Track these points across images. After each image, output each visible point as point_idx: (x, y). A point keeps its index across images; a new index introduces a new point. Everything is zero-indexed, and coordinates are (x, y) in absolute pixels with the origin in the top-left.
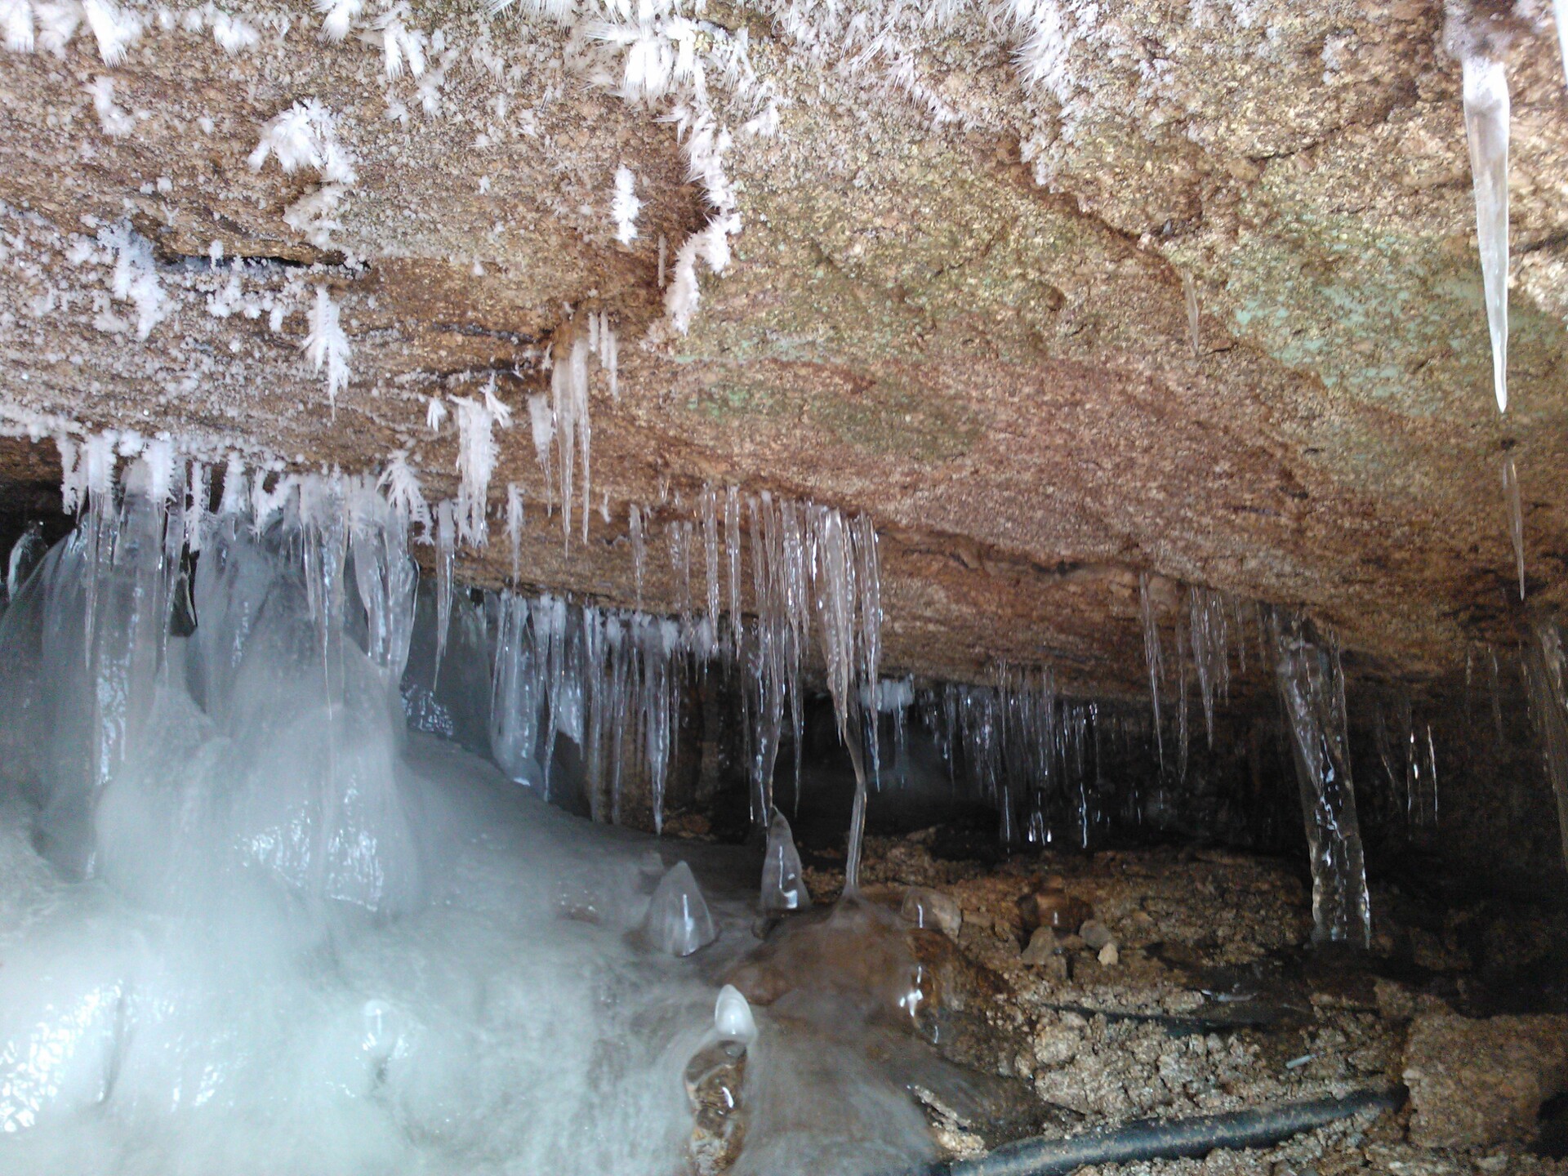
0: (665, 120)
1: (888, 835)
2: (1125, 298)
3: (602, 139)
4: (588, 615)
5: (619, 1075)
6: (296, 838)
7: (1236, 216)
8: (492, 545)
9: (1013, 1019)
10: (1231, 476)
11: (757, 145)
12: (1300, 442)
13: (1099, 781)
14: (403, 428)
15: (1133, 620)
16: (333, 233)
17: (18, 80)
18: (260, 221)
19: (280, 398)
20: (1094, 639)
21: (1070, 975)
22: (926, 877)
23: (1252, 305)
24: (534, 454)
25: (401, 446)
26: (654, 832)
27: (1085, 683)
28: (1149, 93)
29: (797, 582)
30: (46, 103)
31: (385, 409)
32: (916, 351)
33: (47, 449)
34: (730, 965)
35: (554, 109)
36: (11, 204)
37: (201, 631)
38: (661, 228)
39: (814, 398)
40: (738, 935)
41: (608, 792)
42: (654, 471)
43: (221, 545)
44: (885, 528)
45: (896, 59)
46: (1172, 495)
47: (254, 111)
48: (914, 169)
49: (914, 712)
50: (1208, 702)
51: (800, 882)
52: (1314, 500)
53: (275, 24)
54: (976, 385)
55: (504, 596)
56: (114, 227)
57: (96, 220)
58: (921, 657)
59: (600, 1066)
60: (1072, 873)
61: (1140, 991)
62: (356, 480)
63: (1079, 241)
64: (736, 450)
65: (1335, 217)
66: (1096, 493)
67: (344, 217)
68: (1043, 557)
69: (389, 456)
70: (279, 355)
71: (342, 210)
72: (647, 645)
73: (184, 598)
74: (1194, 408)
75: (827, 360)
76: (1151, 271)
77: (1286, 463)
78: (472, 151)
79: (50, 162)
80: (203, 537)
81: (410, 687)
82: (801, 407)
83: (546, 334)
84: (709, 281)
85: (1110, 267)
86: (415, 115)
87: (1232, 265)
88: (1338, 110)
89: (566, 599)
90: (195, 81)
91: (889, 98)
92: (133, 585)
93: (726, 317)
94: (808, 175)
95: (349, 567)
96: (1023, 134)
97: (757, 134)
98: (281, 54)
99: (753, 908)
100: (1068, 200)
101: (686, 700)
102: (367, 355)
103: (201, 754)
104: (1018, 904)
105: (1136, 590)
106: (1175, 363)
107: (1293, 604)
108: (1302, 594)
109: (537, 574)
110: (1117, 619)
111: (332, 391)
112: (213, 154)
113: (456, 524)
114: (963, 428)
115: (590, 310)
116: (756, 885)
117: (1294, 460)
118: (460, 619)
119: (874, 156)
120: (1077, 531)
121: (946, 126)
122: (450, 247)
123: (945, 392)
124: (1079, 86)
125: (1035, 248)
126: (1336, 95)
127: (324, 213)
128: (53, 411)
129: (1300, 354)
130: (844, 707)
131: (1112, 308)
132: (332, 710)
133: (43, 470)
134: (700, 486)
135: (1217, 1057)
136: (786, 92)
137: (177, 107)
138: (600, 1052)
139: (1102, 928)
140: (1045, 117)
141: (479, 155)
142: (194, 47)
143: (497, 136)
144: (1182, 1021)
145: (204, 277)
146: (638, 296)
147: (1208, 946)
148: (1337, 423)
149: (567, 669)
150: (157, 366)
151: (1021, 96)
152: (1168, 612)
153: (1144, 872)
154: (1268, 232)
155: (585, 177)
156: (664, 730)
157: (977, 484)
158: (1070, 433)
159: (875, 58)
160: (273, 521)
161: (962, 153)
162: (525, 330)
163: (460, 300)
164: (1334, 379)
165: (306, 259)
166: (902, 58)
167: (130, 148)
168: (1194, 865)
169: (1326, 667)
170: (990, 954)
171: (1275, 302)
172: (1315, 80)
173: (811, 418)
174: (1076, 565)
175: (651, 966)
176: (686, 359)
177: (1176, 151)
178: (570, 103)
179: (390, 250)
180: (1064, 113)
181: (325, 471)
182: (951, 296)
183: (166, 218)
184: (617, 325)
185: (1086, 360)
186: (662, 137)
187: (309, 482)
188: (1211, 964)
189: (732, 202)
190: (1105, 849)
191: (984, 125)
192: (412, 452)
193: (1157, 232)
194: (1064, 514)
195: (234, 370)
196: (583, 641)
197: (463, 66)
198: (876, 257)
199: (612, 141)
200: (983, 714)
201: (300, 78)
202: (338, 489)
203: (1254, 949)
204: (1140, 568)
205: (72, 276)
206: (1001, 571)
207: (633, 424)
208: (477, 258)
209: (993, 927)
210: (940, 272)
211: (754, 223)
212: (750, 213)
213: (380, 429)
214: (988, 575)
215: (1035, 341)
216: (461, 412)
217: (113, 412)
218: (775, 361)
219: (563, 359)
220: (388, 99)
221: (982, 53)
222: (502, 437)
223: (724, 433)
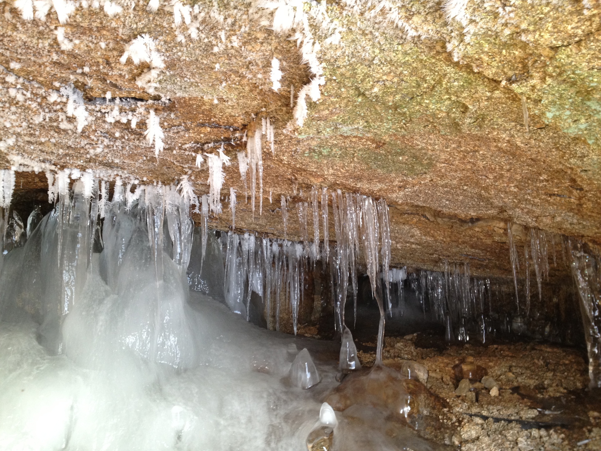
0: (292, 39)
1: (396, 337)
2: (496, 107)
3: (266, 47)
4: (264, 242)
5: (279, 440)
6: (144, 337)
7: (544, 72)
8: (224, 213)
9: (452, 420)
10: (547, 181)
11: (331, 48)
12: (579, 167)
13: (491, 313)
14: (186, 166)
15: (505, 243)
16: (156, 88)
17: (27, 30)
18: (126, 83)
19: (136, 155)
20: (488, 251)
21: (477, 400)
22: (412, 356)
23: (553, 110)
24: (240, 176)
25: (186, 173)
26: (293, 334)
27: (484, 270)
28: (503, 21)
29: (353, 229)
30: (38, 39)
31: (179, 159)
32: (403, 130)
33: (42, 176)
34: (327, 393)
35: (246, 35)
36: (25, 78)
37: (105, 251)
38: (292, 82)
39: (359, 150)
40: (330, 380)
41: (274, 316)
42: (291, 182)
43: (113, 215)
44: (392, 204)
45: (390, 10)
46: (521, 190)
47: (122, 39)
48: (400, 56)
49: (406, 282)
50: (539, 280)
51: (356, 357)
52: (586, 191)
53: (129, 4)
54: (430, 144)
55: (229, 234)
56: (67, 87)
57: (59, 84)
58: (409, 259)
59: (271, 436)
60: (478, 355)
61: (509, 408)
62: (168, 187)
63: (474, 83)
64: (326, 173)
65: (591, 72)
66: (486, 189)
67: (160, 82)
68: (463, 216)
69: (181, 178)
70: (135, 138)
71: (159, 79)
72: (290, 254)
73: (99, 237)
74: (529, 153)
75: (364, 135)
76: (507, 96)
77: (573, 176)
78: (212, 53)
79: (40, 62)
80: (106, 212)
81: (191, 273)
82: (353, 154)
83: (245, 126)
84: (311, 105)
85: (489, 94)
86: (188, 39)
87: (544, 93)
88: (591, 25)
89: (255, 235)
90: (97, 27)
91: (388, 26)
92: (78, 232)
93: (320, 119)
94: (353, 60)
95: (165, 223)
96: (447, 40)
97: (331, 43)
98: (132, 16)
99: (336, 368)
100: (468, 67)
101: (307, 277)
102: (171, 137)
103: (105, 302)
104: (454, 368)
105: (506, 230)
106: (519, 134)
107: (578, 236)
108: (582, 232)
109: (242, 225)
110: (498, 242)
111: (157, 153)
112: (106, 56)
113: (209, 205)
114: (425, 162)
115: (262, 116)
116: (337, 358)
117: (576, 174)
118: (211, 244)
119: (382, 50)
120: (478, 205)
121: (413, 38)
122: (204, 92)
123: (417, 147)
124: (471, 19)
125: (454, 87)
126: (590, 19)
127: (152, 80)
128: (44, 161)
129: (576, 131)
130: (374, 283)
131: (490, 111)
132: (159, 283)
133: (41, 184)
134: (311, 188)
135: (545, 439)
136: (343, 25)
137: (90, 38)
138: (271, 430)
139: (491, 379)
140: (457, 32)
141: (215, 55)
142: (96, 14)
143: (222, 47)
144: (529, 422)
145: (104, 107)
146: (282, 110)
147: (541, 388)
148: (595, 159)
149: (256, 264)
150: (86, 143)
151: (446, 24)
152: (521, 240)
153: (511, 355)
154: (560, 79)
155: (259, 63)
156: (297, 291)
157: (433, 185)
158: (473, 164)
159: (381, 10)
160: (135, 204)
161: (420, 48)
162: (236, 125)
163: (209, 114)
164: (593, 141)
165: (146, 98)
166: (393, 10)
167: (71, 55)
168: (535, 351)
169: (594, 264)
170: (440, 391)
171: (564, 108)
172: (579, 12)
173: (358, 159)
174: (478, 219)
175: (292, 393)
176: (303, 137)
177: (516, 45)
178: (252, 32)
179: (179, 94)
180: (465, 31)
181: (155, 184)
182: (418, 108)
183: (87, 83)
184: (274, 123)
185: (479, 133)
186: (291, 45)
187: (149, 189)
188: (542, 396)
189: (321, 72)
190: (493, 344)
191: (430, 36)
192: (191, 176)
193: (509, 80)
194: (472, 198)
195: (117, 144)
196: (262, 252)
197: (207, 19)
198: (384, 92)
199: (270, 47)
200: (438, 284)
201: (140, 25)
202: (160, 191)
203: (562, 390)
204: (508, 220)
205: (50, 107)
206: (444, 222)
207: (281, 163)
208: (215, 96)
209: (442, 379)
210: (412, 98)
211: (330, 80)
212: (329, 76)
213: (177, 167)
214: (439, 224)
215: (456, 126)
216: (210, 160)
217: (68, 161)
218: (341, 135)
219: (252, 137)
220: (176, 33)
221: (428, 6)
222: (227, 169)
223: (321, 166)
